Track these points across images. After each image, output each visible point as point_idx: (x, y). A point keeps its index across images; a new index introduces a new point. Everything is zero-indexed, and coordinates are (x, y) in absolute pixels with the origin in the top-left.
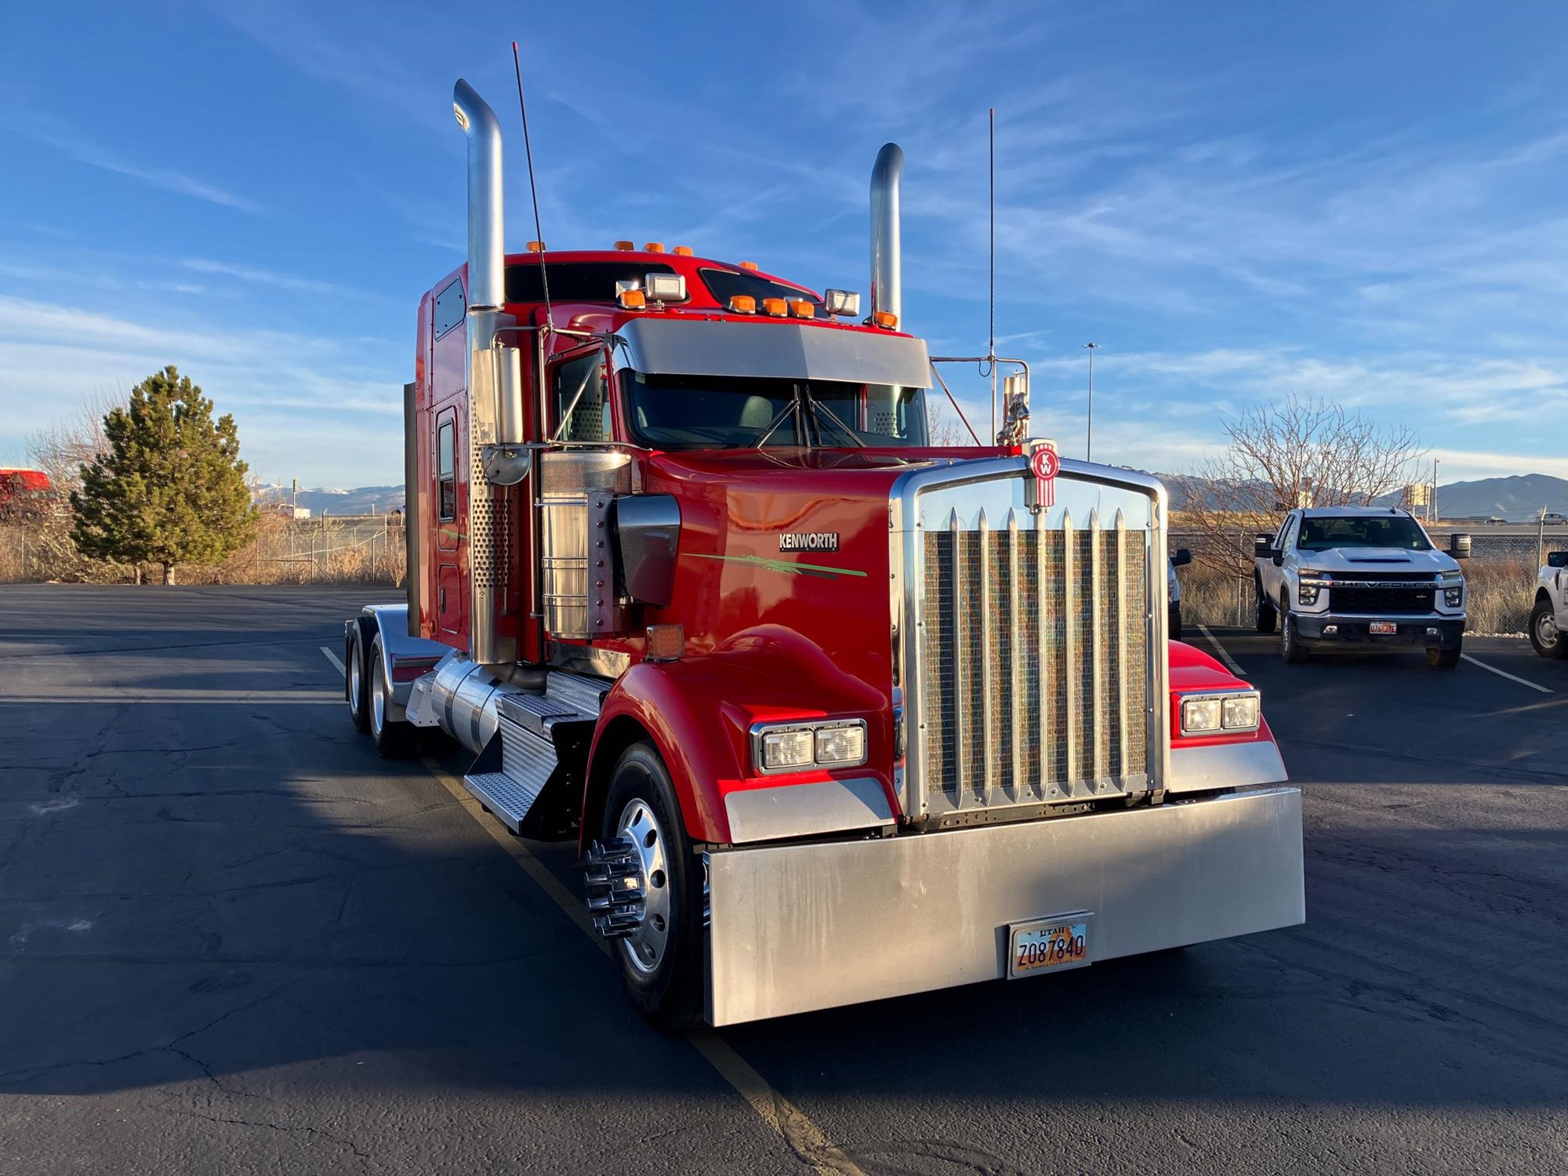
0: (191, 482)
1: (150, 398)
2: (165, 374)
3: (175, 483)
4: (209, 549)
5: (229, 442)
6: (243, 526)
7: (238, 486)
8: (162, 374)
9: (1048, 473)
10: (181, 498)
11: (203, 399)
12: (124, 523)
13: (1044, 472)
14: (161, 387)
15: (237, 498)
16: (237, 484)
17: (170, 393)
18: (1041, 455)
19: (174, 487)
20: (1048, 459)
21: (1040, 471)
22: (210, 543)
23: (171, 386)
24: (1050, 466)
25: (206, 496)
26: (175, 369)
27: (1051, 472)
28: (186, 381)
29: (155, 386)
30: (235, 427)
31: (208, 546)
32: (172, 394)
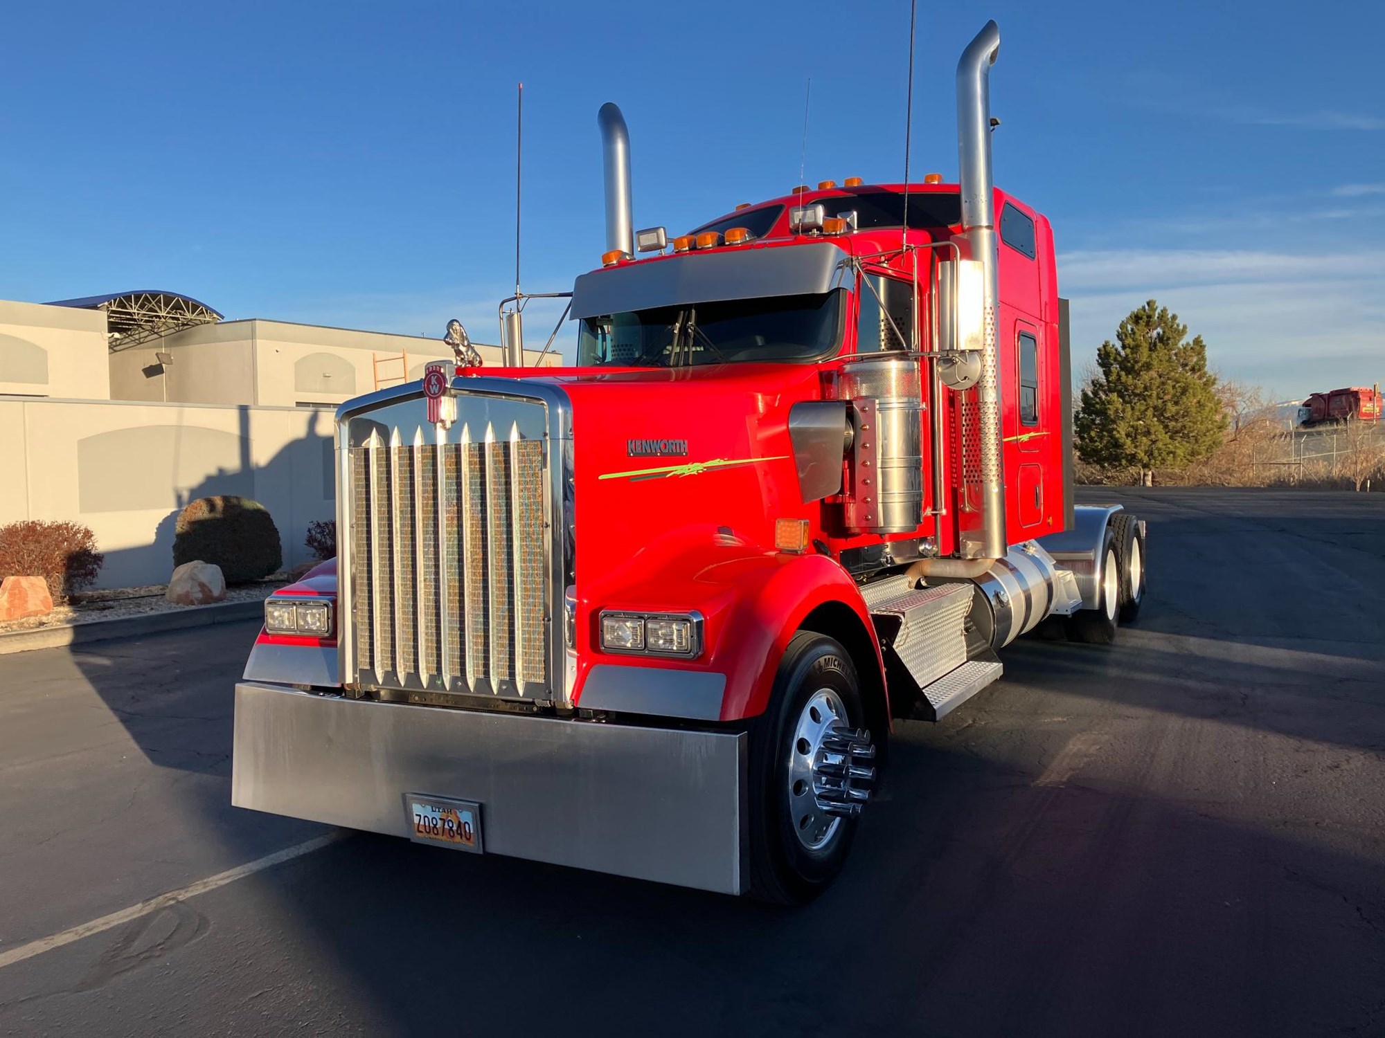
0: (1159, 398)
1: (1132, 330)
2: (1147, 307)
3: (1145, 400)
4: (1171, 455)
5: (1199, 360)
6: (1207, 434)
7: (1200, 399)
8: (1144, 307)
9: (437, 392)
10: (1150, 413)
11: (1178, 325)
12: (1105, 435)
13: (433, 392)
14: (1141, 318)
15: (1199, 409)
16: (1200, 397)
17: (1148, 324)
18: (430, 377)
19: (1145, 403)
20: (436, 380)
21: (429, 391)
22: (1173, 450)
23: (1149, 317)
24: (438, 386)
25: (1172, 409)
26: (1155, 302)
27: (439, 391)
28: (1164, 311)
29: (1136, 318)
30: (1204, 346)
31: (1171, 452)
32: (1150, 324)
